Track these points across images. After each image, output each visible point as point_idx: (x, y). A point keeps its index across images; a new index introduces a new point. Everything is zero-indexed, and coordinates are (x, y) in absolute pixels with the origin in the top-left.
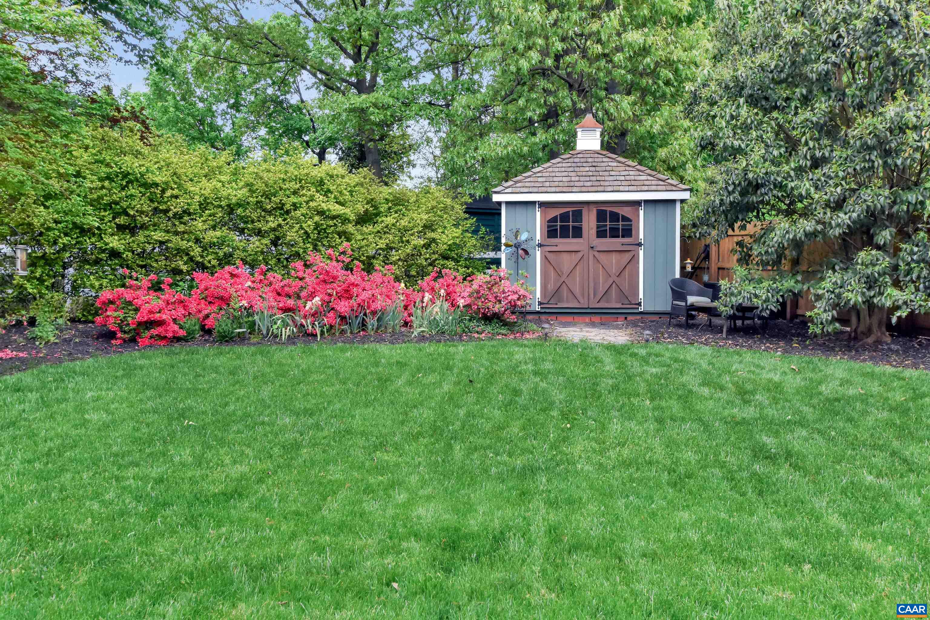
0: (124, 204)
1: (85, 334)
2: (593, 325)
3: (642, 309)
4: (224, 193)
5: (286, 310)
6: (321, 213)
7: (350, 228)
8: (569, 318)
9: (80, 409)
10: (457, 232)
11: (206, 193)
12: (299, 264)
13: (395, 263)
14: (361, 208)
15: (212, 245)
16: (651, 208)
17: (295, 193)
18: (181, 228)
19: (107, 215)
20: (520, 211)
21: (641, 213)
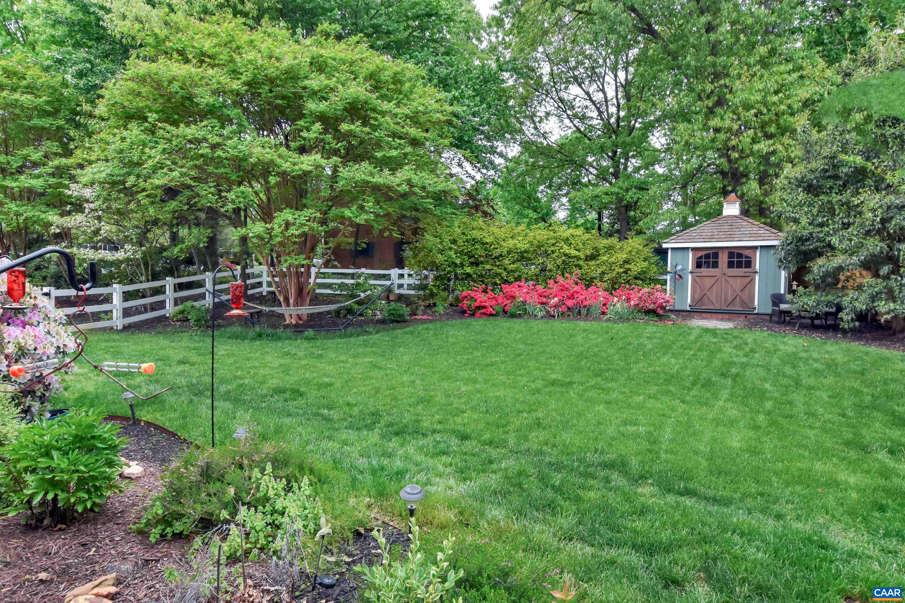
0: (473, 252)
1: (455, 311)
2: (722, 320)
3: (756, 311)
4: (518, 246)
5: (542, 303)
6: (566, 255)
7: (581, 263)
8: (709, 315)
9: (447, 337)
10: (646, 264)
11: (510, 246)
12: (552, 281)
13: (606, 281)
14: (588, 253)
15: (512, 271)
16: (765, 251)
17: (554, 245)
18: (498, 263)
19: (466, 258)
20: (680, 254)
21: (758, 253)
